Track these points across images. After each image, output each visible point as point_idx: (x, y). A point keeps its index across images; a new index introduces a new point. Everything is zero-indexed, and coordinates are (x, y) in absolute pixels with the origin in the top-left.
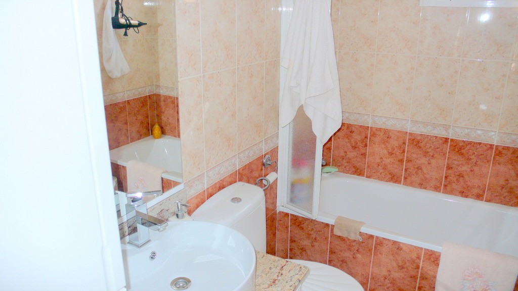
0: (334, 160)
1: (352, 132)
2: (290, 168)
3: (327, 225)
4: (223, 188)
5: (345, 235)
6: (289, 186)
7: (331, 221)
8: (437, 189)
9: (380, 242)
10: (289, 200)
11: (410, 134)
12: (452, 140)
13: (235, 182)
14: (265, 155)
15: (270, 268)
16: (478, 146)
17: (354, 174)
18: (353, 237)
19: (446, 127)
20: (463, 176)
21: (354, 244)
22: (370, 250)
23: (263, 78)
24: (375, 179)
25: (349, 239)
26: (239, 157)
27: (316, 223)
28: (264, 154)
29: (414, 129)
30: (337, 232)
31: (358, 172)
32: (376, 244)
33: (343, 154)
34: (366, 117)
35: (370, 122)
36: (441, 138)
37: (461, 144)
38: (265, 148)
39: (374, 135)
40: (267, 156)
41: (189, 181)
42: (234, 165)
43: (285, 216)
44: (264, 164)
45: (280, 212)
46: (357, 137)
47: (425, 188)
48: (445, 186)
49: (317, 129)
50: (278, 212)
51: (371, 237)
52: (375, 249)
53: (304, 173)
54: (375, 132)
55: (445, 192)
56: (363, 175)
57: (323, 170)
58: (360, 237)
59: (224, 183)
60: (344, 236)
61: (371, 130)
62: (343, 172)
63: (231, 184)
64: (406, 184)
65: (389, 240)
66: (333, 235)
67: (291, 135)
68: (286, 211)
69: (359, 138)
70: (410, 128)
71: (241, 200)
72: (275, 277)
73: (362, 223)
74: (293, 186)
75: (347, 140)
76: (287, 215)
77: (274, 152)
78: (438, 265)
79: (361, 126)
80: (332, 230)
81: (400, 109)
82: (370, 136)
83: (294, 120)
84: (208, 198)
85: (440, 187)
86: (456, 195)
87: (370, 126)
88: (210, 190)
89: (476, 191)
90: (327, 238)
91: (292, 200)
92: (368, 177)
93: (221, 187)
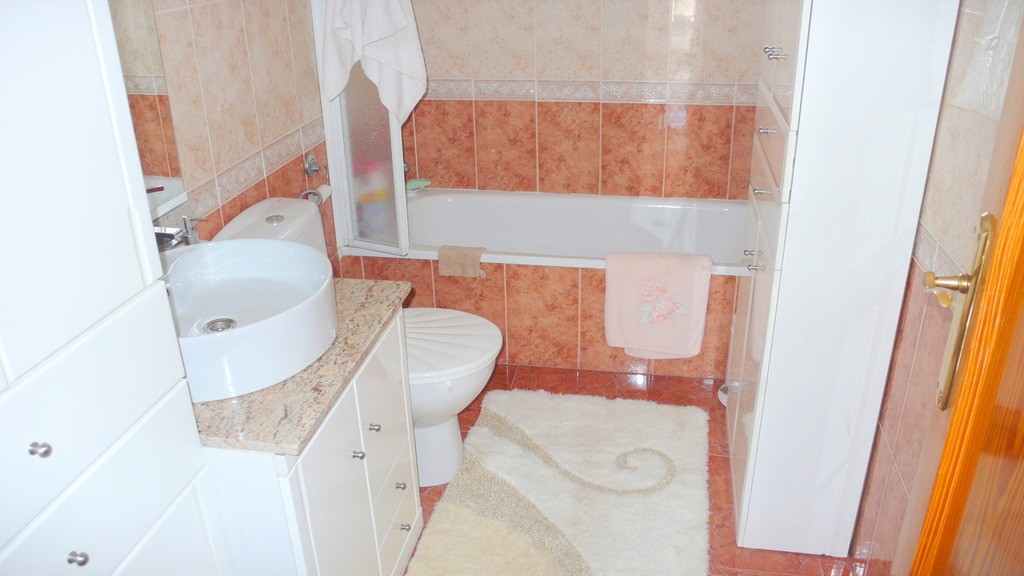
0: (421, 168)
1: (445, 114)
2: (351, 176)
3: (426, 263)
4: (247, 207)
5: (457, 273)
6: (354, 207)
7: (432, 256)
8: (592, 189)
9: (515, 272)
10: (356, 233)
11: (540, 104)
12: (605, 105)
13: (264, 198)
14: (307, 155)
15: (352, 293)
16: (644, 110)
17: (458, 187)
18: (470, 273)
19: (593, 85)
20: (627, 162)
21: (474, 285)
22: (501, 290)
23: (285, 19)
24: (494, 189)
25: (465, 279)
26: (265, 156)
27: (407, 263)
28: (304, 152)
29: (545, 95)
30: (444, 271)
31: (464, 182)
32: (507, 278)
33: (434, 155)
34: (465, 85)
35: (473, 92)
36: (588, 105)
37: (618, 111)
38: (304, 144)
39: (482, 114)
40: (310, 158)
41: (193, 191)
42: (260, 169)
43: (354, 263)
44: (306, 171)
45: (344, 257)
46: (454, 122)
47: (575, 191)
48: (604, 182)
49: (387, 99)
50: (340, 257)
51: (499, 266)
52: (508, 286)
53: (376, 182)
54: (483, 108)
55: (606, 192)
56: (473, 186)
57: (408, 185)
58: (482, 271)
59: (248, 200)
60: (457, 275)
61: (477, 106)
62: (440, 185)
63: (258, 201)
64: (544, 189)
65: (526, 266)
66: (439, 278)
67: (345, 118)
68: (355, 253)
69: (457, 123)
70: (537, 94)
71: (282, 217)
72: (363, 300)
73: (483, 250)
74: (360, 208)
75: (439, 130)
76: (356, 259)
77: (320, 150)
78: (603, 290)
79: (459, 102)
80: (436, 269)
81: (518, 64)
82: (477, 116)
83: (348, 89)
84: (226, 223)
85: (596, 186)
86: (621, 194)
87: (473, 99)
88: (228, 210)
89: (649, 182)
90: (429, 286)
91: (362, 234)
92: (483, 188)
93: (244, 207)
